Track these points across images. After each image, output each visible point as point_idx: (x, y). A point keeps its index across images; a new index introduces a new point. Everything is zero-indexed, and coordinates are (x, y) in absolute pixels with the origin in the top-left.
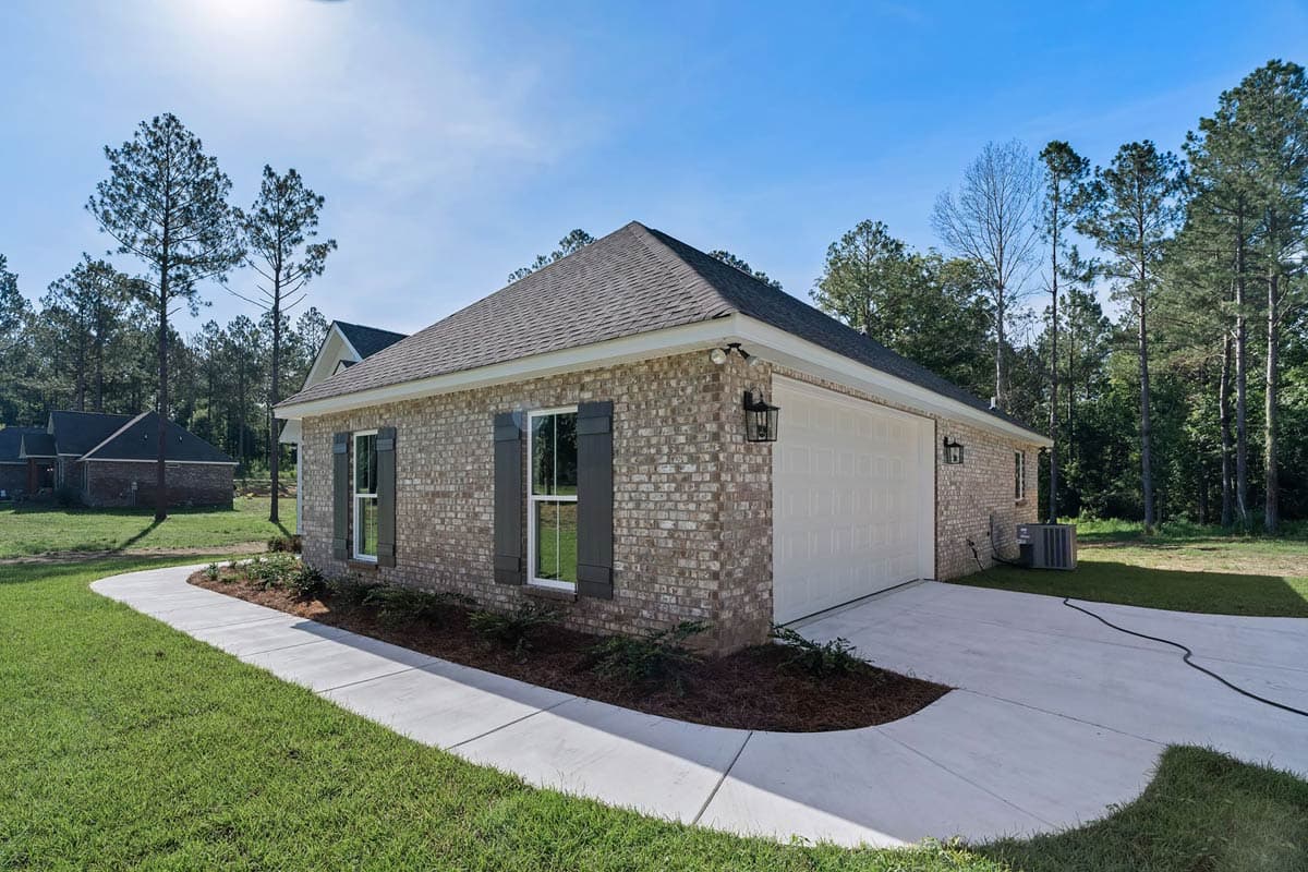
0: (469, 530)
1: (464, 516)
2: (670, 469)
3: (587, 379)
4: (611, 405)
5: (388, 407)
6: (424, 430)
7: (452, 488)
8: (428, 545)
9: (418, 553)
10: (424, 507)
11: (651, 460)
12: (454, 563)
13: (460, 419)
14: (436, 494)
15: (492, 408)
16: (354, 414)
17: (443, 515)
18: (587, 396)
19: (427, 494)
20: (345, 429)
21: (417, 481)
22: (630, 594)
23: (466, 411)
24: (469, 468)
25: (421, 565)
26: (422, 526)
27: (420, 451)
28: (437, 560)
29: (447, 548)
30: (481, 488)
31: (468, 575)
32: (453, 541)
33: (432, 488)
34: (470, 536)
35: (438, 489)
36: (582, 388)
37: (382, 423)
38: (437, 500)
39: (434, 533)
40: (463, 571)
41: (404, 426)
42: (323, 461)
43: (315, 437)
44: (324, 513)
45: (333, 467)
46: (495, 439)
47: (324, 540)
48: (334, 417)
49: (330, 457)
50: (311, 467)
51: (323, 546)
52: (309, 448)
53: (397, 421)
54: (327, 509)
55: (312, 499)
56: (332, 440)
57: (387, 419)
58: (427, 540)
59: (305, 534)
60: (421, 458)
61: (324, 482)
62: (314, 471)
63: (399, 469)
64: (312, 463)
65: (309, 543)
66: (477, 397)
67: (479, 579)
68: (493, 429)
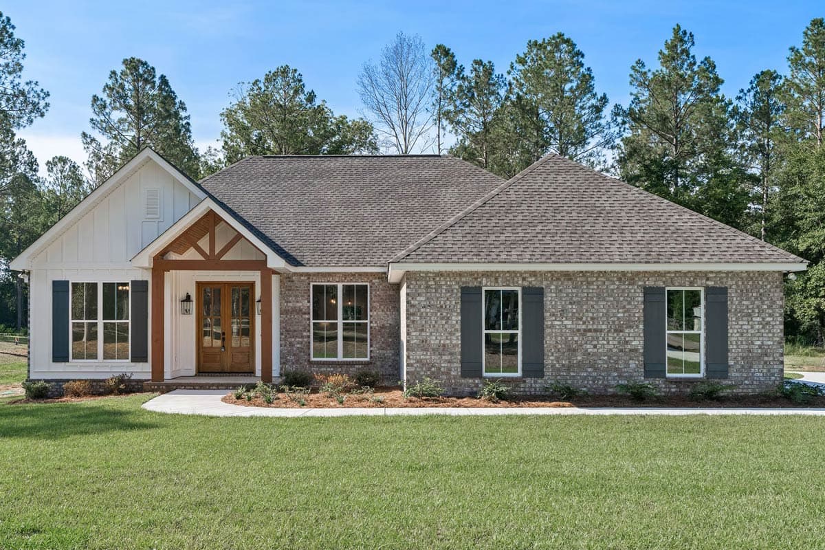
0: (621, 351)
1: (616, 343)
2: (758, 319)
3: (711, 275)
4: (726, 289)
5: (533, 274)
6: (574, 291)
7: (604, 327)
8: (580, 361)
9: (568, 368)
10: (576, 338)
11: (749, 315)
12: (608, 370)
13: (612, 287)
14: (588, 330)
15: (641, 283)
16: (488, 274)
17: (594, 343)
18: (710, 283)
19: (579, 330)
20: (476, 284)
21: (566, 322)
22: (738, 374)
23: (617, 283)
24: (620, 315)
25: (572, 374)
26: (572, 350)
27: (570, 303)
28: (590, 370)
29: (599, 362)
30: (630, 327)
31: (620, 376)
32: (606, 358)
33: (584, 327)
34: (622, 354)
35: (590, 327)
36: (708, 279)
37: (526, 284)
38: (589, 334)
39: (586, 354)
40: (616, 374)
41: (553, 287)
42: (441, 307)
43: (428, 287)
44: (444, 345)
45: (459, 311)
46: (644, 300)
47: (443, 365)
48: (460, 274)
49: (455, 303)
50: (422, 310)
51: (442, 369)
52: (419, 295)
53: (545, 283)
54: (448, 342)
55: (423, 334)
56: (455, 291)
57: (532, 282)
58: (579, 358)
59: (412, 362)
60: (574, 308)
61: (444, 322)
62: (427, 314)
63: (547, 314)
64: (424, 307)
65: (418, 369)
66: (627, 276)
67: (630, 378)
68: (642, 294)
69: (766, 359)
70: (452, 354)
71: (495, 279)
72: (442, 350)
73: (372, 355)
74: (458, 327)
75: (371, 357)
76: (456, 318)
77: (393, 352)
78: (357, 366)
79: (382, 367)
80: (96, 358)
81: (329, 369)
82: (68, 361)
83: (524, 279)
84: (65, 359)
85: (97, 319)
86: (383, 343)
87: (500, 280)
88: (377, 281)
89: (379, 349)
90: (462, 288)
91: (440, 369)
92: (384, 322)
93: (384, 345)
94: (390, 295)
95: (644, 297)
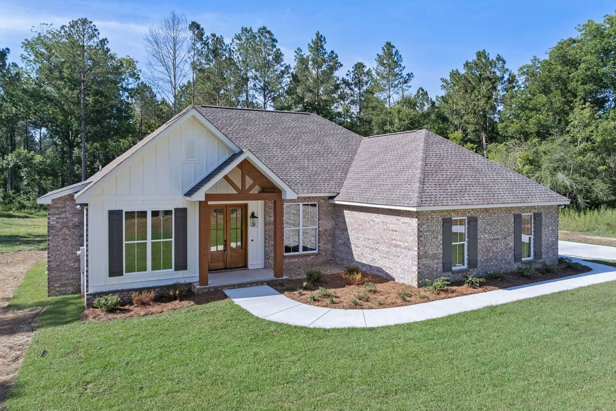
0: (506, 249)
1: (504, 245)
2: (551, 228)
4: (541, 213)
5: (473, 210)
6: (489, 218)
7: (500, 237)
8: (491, 257)
9: (486, 261)
10: (489, 244)
11: (548, 226)
12: (501, 260)
13: (503, 215)
14: (494, 239)
15: (513, 212)
16: (454, 211)
17: (496, 246)
18: (536, 211)
19: (490, 240)
20: (449, 216)
21: (486, 236)
22: (545, 256)
23: (505, 213)
24: (506, 230)
25: (488, 264)
26: (488, 251)
27: (488, 225)
28: (495, 261)
29: (498, 256)
30: (509, 236)
31: (505, 263)
32: (500, 254)
33: (492, 237)
34: (506, 251)
35: (495, 237)
36: (535, 209)
37: (470, 215)
38: (494, 241)
39: (494, 252)
40: (504, 262)
41: (481, 216)
42: (434, 231)
43: (428, 219)
44: (435, 254)
45: (442, 233)
46: (514, 221)
47: (435, 266)
48: (442, 211)
49: (440, 228)
50: (425, 234)
51: (434, 269)
52: (424, 225)
53: (477, 214)
54: (437, 252)
55: (426, 248)
56: (440, 221)
57: (473, 214)
58: (491, 255)
59: (421, 266)
60: (488, 227)
61: (435, 240)
62: (427, 235)
63: (478, 232)
64: (426, 232)
65: (423, 270)
66: (508, 210)
67: (509, 263)
68: (513, 219)
69: (553, 247)
70: (438, 259)
71: (458, 213)
72: (434, 256)
73: (320, 248)
74: (441, 242)
75: (319, 250)
76: (440, 237)
77: (331, 245)
78: (311, 257)
79: (325, 255)
80: (145, 270)
81: (295, 260)
82: (122, 275)
83: (469, 212)
84: (120, 274)
85: (146, 240)
86: (326, 240)
87: (459, 213)
88: (323, 201)
89: (324, 244)
90: (443, 219)
91: (433, 268)
92: (326, 227)
93: (326, 242)
94: (330, 210)
95: (515, 220)
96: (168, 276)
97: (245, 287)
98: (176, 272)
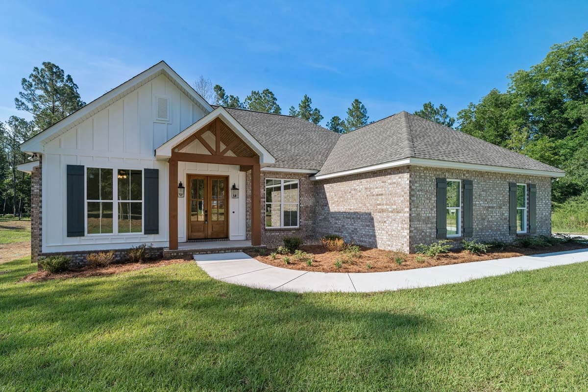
0: (501, 219)
1: (499, 214)
2: (544, 202)
3: (531, 178)
4: (535, 185)
5: (468, 171)
6: (484, 183)
7: (495, 205)
8: (486, 226)
9: (482, 230)
10: (485, 212)
11: (542, 200)
12: (496, 231)
13: (498, 182)
14: (489, 207)
15: (508, 180)
16: (449, 170)
17: (492, 215)
18: (530, 182)
19: (485, 207)
20: (443, 176)
21: (481, 202)
22: (538, 231)
23: (500, 180)
24: (501, 198)
25: (483, 234)
26: (484, 219)
27: (483, 191)
28: (490, 231)
29: (493, 226)
30: (504, 205)
31: (501, 234)
32: (496, 223)
33: (488, 205)
34: (501, 221)
35: (490, 205)
37: (465, 178)
38: (490, 210)
39: (489, 221)
40: (499, 233)
41: (476, 181)
42: (427, 191)
43: (420, 177)
44: (428, 217)
45: (435, 194)
46: (510, 190)
47: (428, 231)
48: (436, 169)
49: (433, 189)
50: (418, 193)
51: (427, 234)
52: (416, 182)
53: (473, 178)
54: (430, 215)
55: (418, 210)
56: (434, 180)
57: (467, 176)
58: (486, 224)
59: (413, 229)
60: (483, 194)
61: (428, 201)
62: (420, 195)
63: (474, 197)
64: (418, 191)
65: (415, 234)
66: (503, 176)
67: (504, 235)
68: (508, 187)
69: (546, 222)
70: (432, 223)
71: (452, 174)
72: (427, 220)
73: (301, 224)
74: (435, 204)
75: (300, 225)
76: (434, 199)
77: (312, 222)
78: (292, 231)
79: (306, 231)
80: (111, 232)
81: (276, 234)
82: (84, 236)
83: (464, 175)
84: (81, 233)
85: (112, 199)
86: (307, 216)
87: (454, 174)
88: (304, 178)
89: (305, 220)
90: (437, 179)
91: (426, 234)
92: (307, 204)
93: (307, 218)
94: (311, 188)
95: (510, 188)
96: (137, 239)
97: (218, 253)
98: (146, 236)
